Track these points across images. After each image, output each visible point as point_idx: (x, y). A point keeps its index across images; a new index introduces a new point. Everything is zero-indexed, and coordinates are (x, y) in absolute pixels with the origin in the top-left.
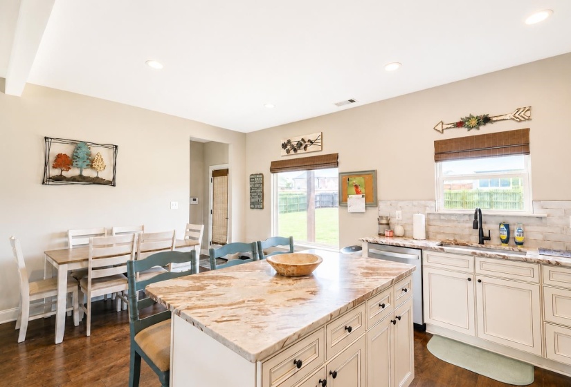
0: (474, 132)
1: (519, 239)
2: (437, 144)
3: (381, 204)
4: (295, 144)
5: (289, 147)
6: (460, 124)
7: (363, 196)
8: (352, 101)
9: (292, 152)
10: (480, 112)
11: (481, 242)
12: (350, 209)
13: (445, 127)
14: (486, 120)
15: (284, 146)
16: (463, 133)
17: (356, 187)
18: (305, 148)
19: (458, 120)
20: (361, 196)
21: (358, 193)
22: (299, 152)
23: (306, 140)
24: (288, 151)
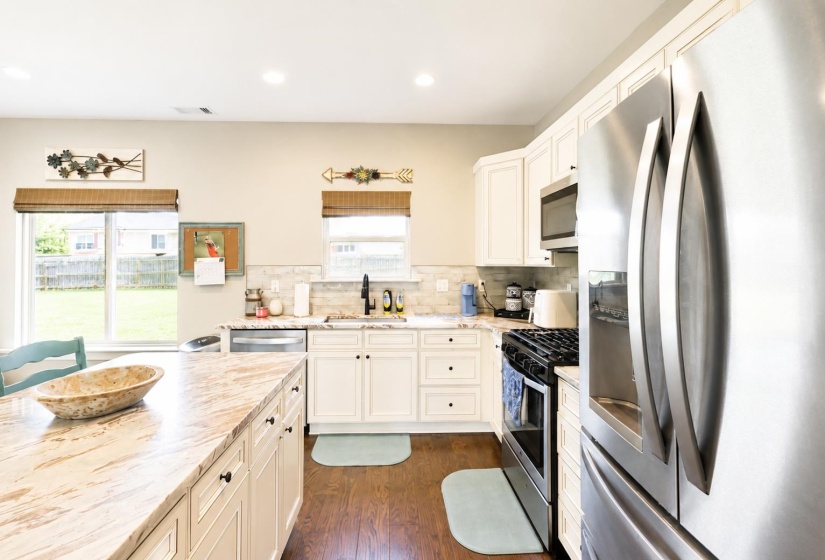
0: (363, 187)
1: (400, 306)
2: (326, 195)
3: (251, 273)
4: (82, 161)
5: (66, 165)
6: (350, 175)
7: (221, 260)
8: (205, 110)
9: (75, 175)
10: (370, 166)
11: (367, 313)
12: (198, 281)
13: (334, 175)
14: (376, 175)
15: (54, 161)
16: (352, 186)
17: (210, 245)
18: (107, 171)
19: (349, 171)
20: (218, 259)
21: (213, 254)
22: (92, 177)
23: (110, 158)
24: (65, 173)
